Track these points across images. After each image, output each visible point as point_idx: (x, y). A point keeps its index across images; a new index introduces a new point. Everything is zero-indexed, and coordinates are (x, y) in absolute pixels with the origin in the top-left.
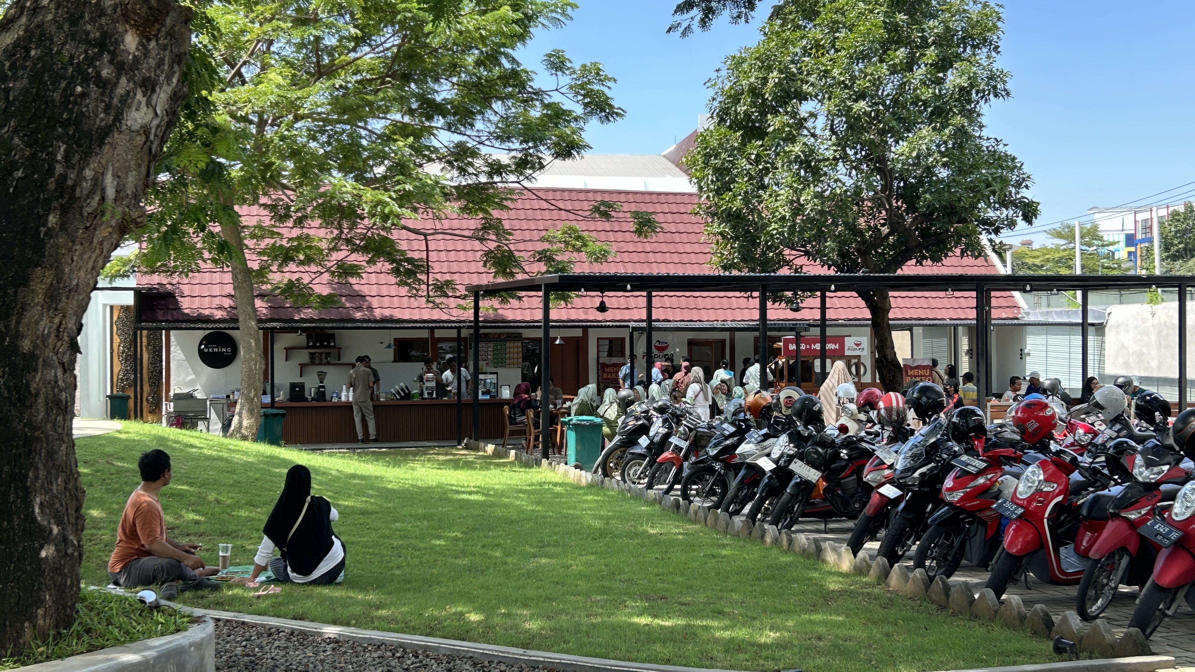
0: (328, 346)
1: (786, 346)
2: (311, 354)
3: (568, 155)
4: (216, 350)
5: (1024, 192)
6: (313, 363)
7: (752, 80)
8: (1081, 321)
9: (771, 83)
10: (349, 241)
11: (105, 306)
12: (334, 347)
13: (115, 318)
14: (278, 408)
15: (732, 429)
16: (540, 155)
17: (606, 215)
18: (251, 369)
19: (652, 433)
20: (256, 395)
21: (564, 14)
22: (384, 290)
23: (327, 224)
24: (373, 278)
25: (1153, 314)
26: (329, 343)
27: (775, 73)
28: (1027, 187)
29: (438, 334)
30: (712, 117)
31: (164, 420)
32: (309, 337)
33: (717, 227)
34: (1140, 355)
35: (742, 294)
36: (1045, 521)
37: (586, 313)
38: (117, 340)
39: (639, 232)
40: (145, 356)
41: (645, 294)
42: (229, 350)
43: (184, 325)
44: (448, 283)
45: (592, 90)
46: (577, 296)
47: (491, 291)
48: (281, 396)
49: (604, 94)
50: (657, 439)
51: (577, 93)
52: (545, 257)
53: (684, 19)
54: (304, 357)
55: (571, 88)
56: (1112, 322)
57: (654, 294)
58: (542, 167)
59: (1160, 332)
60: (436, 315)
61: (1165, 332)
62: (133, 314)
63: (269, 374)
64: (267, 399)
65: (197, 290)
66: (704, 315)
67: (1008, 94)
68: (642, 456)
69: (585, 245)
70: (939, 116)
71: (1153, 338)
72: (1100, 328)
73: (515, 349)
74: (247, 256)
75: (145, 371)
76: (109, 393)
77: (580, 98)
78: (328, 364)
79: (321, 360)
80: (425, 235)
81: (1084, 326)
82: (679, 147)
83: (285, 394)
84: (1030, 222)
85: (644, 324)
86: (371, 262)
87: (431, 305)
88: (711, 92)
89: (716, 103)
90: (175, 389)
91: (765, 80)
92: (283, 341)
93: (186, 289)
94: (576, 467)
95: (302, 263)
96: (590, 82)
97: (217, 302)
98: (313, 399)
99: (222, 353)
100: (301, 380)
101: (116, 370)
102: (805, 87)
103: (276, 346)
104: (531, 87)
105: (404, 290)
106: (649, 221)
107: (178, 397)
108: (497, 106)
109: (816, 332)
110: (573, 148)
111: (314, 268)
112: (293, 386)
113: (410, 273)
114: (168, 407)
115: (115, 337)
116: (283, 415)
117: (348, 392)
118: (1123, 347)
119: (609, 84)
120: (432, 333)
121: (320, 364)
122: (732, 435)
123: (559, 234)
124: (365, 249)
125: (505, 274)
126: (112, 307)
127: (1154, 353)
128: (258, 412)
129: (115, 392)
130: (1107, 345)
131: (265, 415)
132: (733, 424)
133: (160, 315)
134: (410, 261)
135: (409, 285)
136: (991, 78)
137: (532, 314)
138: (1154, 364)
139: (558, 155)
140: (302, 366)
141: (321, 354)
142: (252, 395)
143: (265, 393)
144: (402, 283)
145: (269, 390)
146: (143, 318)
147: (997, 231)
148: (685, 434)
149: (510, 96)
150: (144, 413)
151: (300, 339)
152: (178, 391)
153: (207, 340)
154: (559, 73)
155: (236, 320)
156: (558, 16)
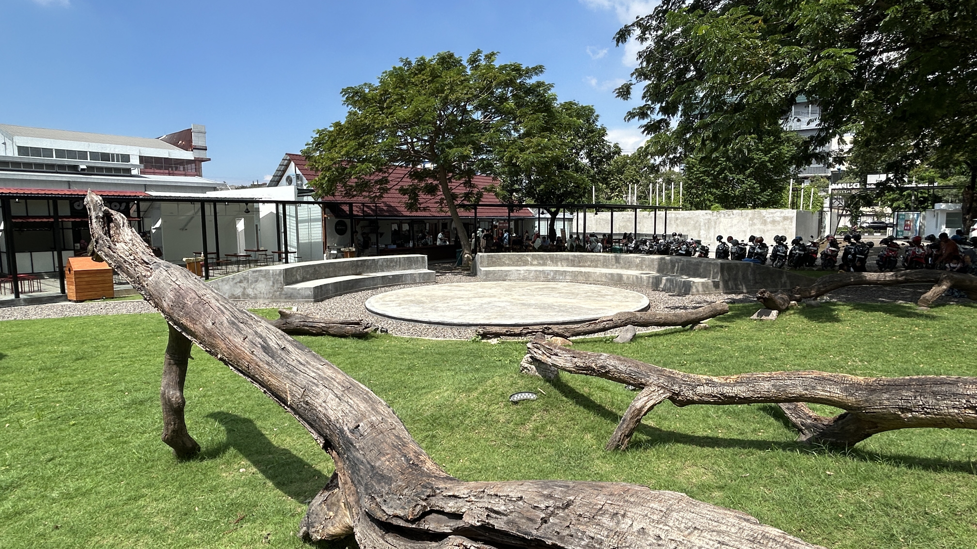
25: (594, 216)
34: (589, 227)
56: (576, 217)
59: (597, 221)
61: (599, 220)
71: (594, 222)
72: (570, 219)
118: (580, 225)
127: (594, 226)
130: (573, 224)
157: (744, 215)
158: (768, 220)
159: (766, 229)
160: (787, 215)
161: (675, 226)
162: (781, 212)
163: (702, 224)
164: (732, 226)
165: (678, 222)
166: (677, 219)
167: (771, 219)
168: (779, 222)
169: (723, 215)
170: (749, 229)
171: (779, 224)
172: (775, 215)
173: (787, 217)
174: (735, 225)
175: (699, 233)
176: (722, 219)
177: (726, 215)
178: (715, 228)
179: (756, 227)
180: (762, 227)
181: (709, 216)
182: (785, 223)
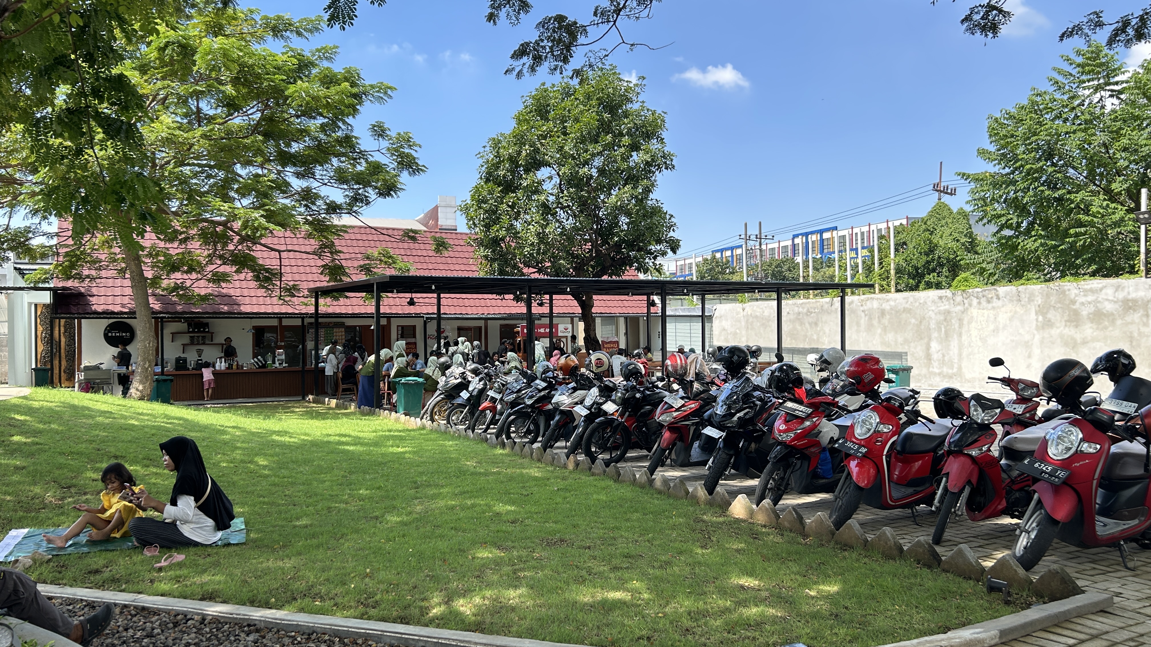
0: (204, 332)
1: (522, 330)
2: (191, 337)
3: (389, 194)
4: (118, 334)
5: (671, 234)
6: (192, 343)
7: (510, 151)
8: (701, 314)
9: (524, 153)
10: (221, 257)
11: (30, 304)
12: (208, 332)
13: (39, 313)
14: (167, 375)
15: (544, 384)
16: (367, 194)
17: (413, 239)
18: (146, 347)
19: (470, 389)
20: (149, 366)
21: (386, 93)
22: (246, 292)
23: (206, 243)
24: (237, 284)
25: (744, 310)
26: (204, 329)
27: (527, 147)
28: (673, 230)
29: (286, 322)
30: (481, 178)
31: (77, 385)
32: (189, 325)
33: (482, 252)
34: (735, 334)
35: (498, 297)
36: (884, 457)
37: (390, 309)
38: (40, 328)
39: (437, 250)
40: (63, 340)
41: (435, 295)
42: (128, 334)
43: (92, 316)
44: (294, 287)
45: (404, 153)
46: (387, 297)
47: (326, 292)
48: (169, 368)
49: (411, 155)
50: (475, 393)
51: (393, 154)
52: (366, 269)
53: (517, 64)
54: (186, 339)
55: (388, 149)
56: (717, 314)
57: (442, 295)
58: (368, 203)
59: (747, 320)
60: (285, 309)
61: (751, 320)
62: (52, 309)
63: (159, 351)
64: (158, 369)
65: (102, 291)
66: (469, 310)
67: (673, 167)
68: (463, 406)
69: (394, 263)
70: (632, 179)
71: (743, 323)
72: (710, 317)
73: (340, 334)
74: (143, 268)
75: (63, 351)
76: (34, 366)
77: (395, 157)
78: (204, 344)
79: (198, 341)
80: (279, 251)
81: (703, 317)
82: (426, 215)
83: (171, 366)
84: (675, 252)
85: (435, 316)
86: (238, 272)
87: (281, 302)
88: (481, 161)
89: (483, 169)
90: (86, 362)
91: (519, 153)
92: (170, 328)
93: (94, 291)
94: (406, 414)
95: (187, 272)
96: (402, 147)
97: (118, 300)
98: (193, 369)
99: (123, 336)
100: (183, 356)
101: (40, 350)
102: (546, 157)
103: (165, 332)
104: (359, 148)
105: (262, 292)
106: (444, 243)
107: (87, 368)
108: (335, 161)
109: (546, 321)
110: (391, 190)
111: (194, 276)
112: (178, 360)
113: (267, 279)
114: (80, 376)
115: (39, 326)
116: (172, 380)
117: (221, 363)
118: (724, 329)
119: (415, 148)
120: (281, 322)
121: (198, 344)
122: (544, 389)
123: (376, 254)
124: (234, 262)
125: (336, 280)
126: (36, 305)
127: (744, 332)
128: (152, 378)
129: (39, 366)
130: (714, 328)
131: (157, 380)
132: (544, 380)
133: (74, 309)
134: (267, 270)
135: (266, 288)
136: (664, 157)
137: (353, 309)
138: (744, 339)
139: (381, 194)
140: (184, 345)
141: (198, 337)
142: (147, 366)
143: (156, 365)
144: (262, 287)
145: (159, 362)
146: (59, 311)
147: (655, 258)
148: (499, 388)
149: (344, 155)
150: (62, 381)
151: (182, 326)
152: (88, 364)
153: (111, 328)
154: (380, 139)
155: (134, 313)
156: (381, 95)
157: (1025, 298)
158: (1084, 312)
159: (1078, 337)
160: (1133, 295)
161: (879, 331)
162: (1118, 288)
163: (933, 326)
164: (996, 331)
165: (885, 321)
166: (883, 313)
167: (1092, 309)
168: (1111, 317)
169: (975, 301)
170: (1037, 337)
171: (1113, 322)
172: (1102, 296)
173: (1135, 301)
174: (1005, 327)
175: (928, 347)
176: (974, 312)
177: (983, 301)
178: (960, 335)
179: (1055, 332)
180: (1070, 331)
181: (944, 306)
182: (1129, 319)
